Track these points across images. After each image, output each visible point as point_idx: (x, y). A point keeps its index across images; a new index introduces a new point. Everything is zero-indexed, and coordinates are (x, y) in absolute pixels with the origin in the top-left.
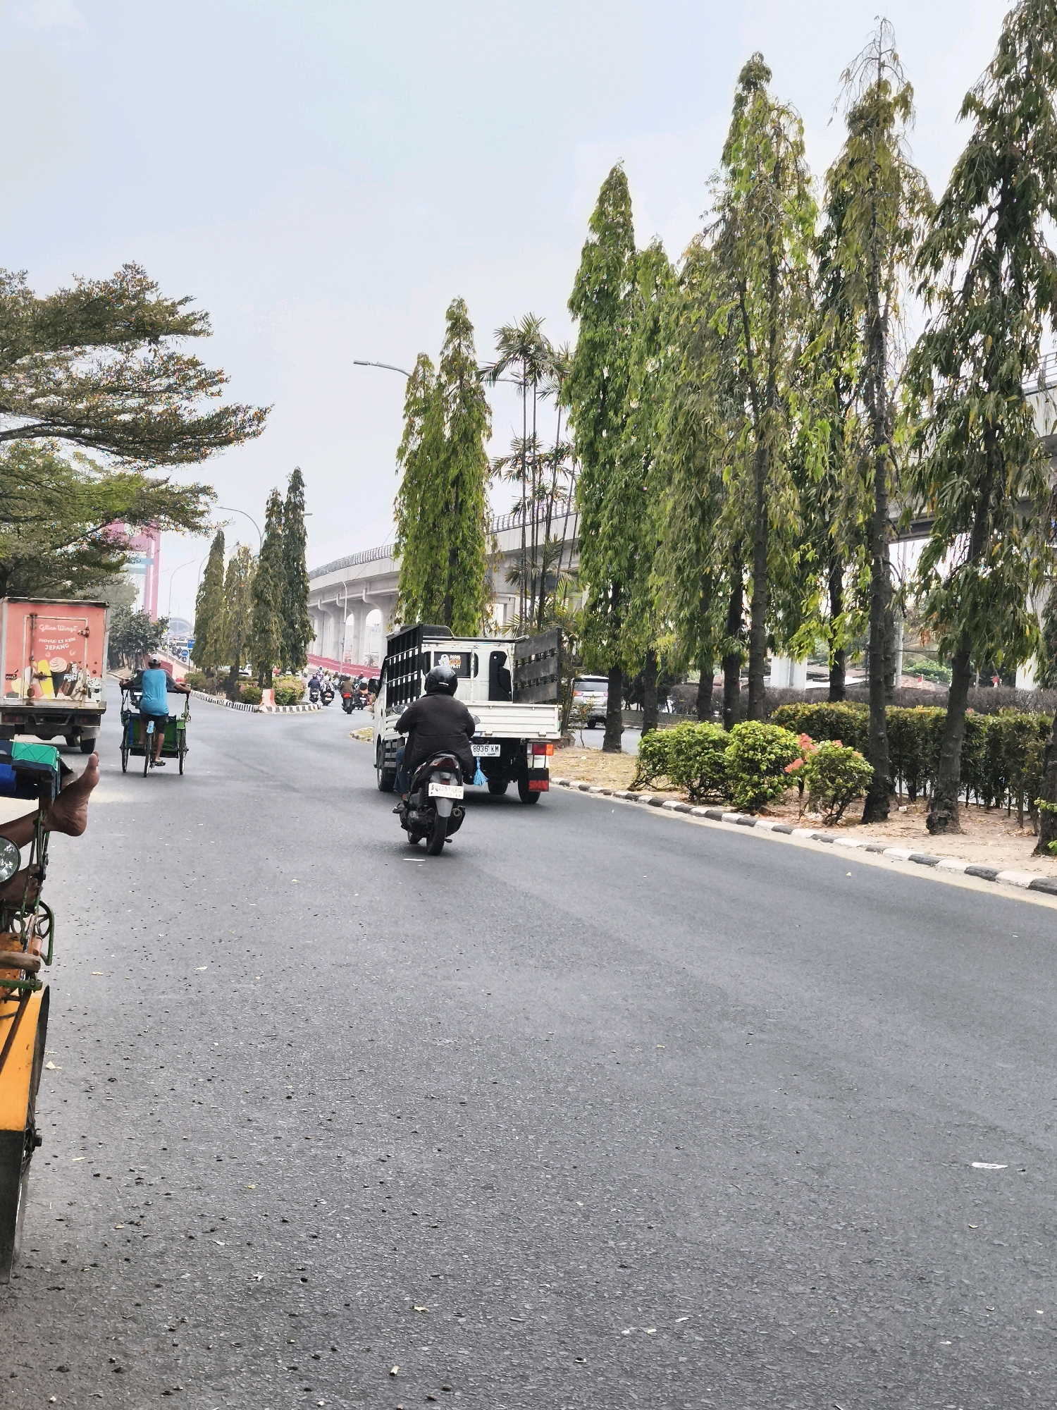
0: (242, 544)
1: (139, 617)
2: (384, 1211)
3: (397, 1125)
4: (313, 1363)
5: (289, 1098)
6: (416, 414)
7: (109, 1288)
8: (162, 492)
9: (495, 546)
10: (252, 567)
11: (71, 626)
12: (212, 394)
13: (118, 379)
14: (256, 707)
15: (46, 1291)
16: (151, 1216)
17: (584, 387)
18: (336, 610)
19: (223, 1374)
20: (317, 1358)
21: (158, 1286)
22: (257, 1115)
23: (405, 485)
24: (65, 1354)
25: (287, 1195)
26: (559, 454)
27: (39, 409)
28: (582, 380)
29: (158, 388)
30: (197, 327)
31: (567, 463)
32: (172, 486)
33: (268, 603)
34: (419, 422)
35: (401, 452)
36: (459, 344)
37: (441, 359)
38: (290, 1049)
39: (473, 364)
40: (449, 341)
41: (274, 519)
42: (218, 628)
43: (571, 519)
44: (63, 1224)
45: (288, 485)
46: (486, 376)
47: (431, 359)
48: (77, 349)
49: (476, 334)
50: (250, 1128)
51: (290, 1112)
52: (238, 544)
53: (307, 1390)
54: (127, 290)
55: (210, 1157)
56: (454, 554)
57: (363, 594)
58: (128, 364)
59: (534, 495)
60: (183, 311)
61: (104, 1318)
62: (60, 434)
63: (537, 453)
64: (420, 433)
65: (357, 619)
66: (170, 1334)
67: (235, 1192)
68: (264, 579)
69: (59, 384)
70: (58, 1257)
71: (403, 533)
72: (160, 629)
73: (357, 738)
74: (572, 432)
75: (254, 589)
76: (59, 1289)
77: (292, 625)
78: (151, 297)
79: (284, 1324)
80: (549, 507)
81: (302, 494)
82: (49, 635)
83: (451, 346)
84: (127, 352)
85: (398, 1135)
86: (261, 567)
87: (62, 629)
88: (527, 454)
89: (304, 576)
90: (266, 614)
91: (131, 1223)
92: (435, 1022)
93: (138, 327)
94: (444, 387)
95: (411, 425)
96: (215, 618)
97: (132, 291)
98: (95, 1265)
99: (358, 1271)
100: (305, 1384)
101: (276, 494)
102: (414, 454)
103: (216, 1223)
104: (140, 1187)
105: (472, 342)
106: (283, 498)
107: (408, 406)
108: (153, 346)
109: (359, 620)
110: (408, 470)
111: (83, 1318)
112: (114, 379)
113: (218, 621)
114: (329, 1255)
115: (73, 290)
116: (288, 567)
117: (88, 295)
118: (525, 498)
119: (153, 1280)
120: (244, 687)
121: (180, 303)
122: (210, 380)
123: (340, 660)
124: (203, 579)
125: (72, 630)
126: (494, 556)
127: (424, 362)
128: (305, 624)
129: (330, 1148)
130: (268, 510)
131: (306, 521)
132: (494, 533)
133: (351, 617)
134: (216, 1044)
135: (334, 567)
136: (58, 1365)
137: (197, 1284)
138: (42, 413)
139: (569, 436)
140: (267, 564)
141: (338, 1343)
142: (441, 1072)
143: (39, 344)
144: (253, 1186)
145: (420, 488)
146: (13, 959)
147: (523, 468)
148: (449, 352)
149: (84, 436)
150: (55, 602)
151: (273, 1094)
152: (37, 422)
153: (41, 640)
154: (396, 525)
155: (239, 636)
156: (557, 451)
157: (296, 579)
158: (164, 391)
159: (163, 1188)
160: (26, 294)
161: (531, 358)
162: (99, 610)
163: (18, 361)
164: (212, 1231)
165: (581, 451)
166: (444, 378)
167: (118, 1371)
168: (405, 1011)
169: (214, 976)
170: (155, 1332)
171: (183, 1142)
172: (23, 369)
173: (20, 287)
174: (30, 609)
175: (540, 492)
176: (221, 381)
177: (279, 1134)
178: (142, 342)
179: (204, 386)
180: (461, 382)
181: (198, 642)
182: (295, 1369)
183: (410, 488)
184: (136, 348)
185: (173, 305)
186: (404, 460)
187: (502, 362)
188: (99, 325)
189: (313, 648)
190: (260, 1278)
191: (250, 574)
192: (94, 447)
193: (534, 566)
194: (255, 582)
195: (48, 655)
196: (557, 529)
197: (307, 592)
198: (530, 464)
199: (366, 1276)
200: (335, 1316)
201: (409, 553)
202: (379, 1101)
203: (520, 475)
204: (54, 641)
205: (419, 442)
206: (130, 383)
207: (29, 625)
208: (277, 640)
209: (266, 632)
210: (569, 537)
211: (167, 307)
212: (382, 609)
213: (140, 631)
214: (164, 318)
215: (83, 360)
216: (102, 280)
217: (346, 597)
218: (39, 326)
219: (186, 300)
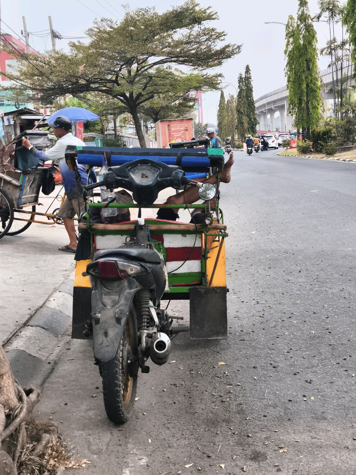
0: (231, 94)
1: (198, 124)
2: (349, 307)
3: (342, 278)
4: (344, 361)
5: (300, 272)
6: (290, 37)
7: (261, 339)
8: (205, 78)
9: (321, 81)
10: (235, 102)
11: (181, 127)
12: (222, 40)
13: (189, 39)
14: (242, 149)
15: (239, 341)
16: (266, 314)
17: (351, 17)
18: (264, 114)
19: (313, 367)
20: (345, 359)
21: (278, 338)
22: (291, 278)
23: (288, 63)
24: (253, 362)
25: (312, 304)
26: (344, 43)
27: (165, 52)
28: (350, 15)
29: (203, 40)
30: (214, 17)
31: (347, 46)
32: (208, 76)
33: (242, 113)
34: (291, 40)
35: (286, 52)
36: (303, 10)
37: (297, 15)
38: (294, 256)
39: (309, 16)
40: (300, 9)
41: (241, 83)
42: (226, 124)
43: (350, 67)
44: (237, 318)
45: (245, 71)
46: (315, 20)
47: (293, 17)
48: (174, 30)
49: (309, 5)
50: (290, 283)
51: (302, 277)
52: (229, 94)
53: (346, 371)
54: (189, 7)
55: (279, 293)
56: (308, 86)
57: (273, 107)
58: (192, 33)
59: (336, 60)
60: (208, 12)
61: (263, 349)
62: (171, 61)
63: (335, 45)
64: (292, 44)
65: (271, 116)
66: (288, 354)
67: (293, 304)
68: (240, 105)
69: (169, 43)
70: (239, 329)
71: (289, 81)
72: (205, 127)
73: (279, 155)
74: (348, 34)
75: (237, 109)
76: (244, 340)
77: (250, 119)
78: (197, 9)
79: (329, 348)
80: (342, 64)
81: (250, 74)
82: (175, 131)
83: (301, 10)
84: (191, 28)
85: (344, 281)
86: (238, 101)
87: (178, 129)
88: (332, 45)
89: (253, 102)
90: (242, 117)
91: (260, 317)
92: (343, 243)
93: (193, 20)
94: (299, 25)
95: (288, 41)
96: (224, 121)
97: (191, 7)
98: (253, 332)
99: (348, 328)
100: (345, 369)
101: (241, 75)
102: (290, 52)
103: (290, 315)
104: (259, 305)
105: (308, 8)
106: (243, 76)
107: (287, 35)
108: (199, 26)
109: (272, 116)
110: (289, 58)
111: (255, 350)
112: (188, 39)
113: (225, 122)
114: (335, 323)
115: (171, 10)
116: (248, 100)
117: (176, 11)
118: (332, 61)
119: (275, 335)
120: (237, 143)
121: (207, 9)
122: (219, 36)
123: (267, 131)
124: (218, 108)
125: (182, 129)
126: (321, 86)
127: (291, 18)
128: (255, 119)
129: (321, 287)
130: (239, 81)
131: (252, 83)
132: (321, 77)
133: (269, 115)
134: (268, 256)
135: (261, 99)
136: (253, 366)
137: (291, 336)
138: (166, 54)
139: (347, 36)
140: (240, 100)
141: (351, 354)
142: (351, 259)
143: (162, 30)
144: (299, 302)
145: (293, 63)
146: (217, 226)
147: (331, 51)
148: (300, 13)
149: (180, 61)
150: (175, 120)
151: (293, 271)
152: (164, 58)
153: (172, 134)
154: (286, 78)
155: (233, 126)
156: (343, 42)
157: (251, 104)
158: (205, 41)
159: (267, 304)
160: (155, 14)
161: (331, 10)
162: (190, 121)
163: (155, 38)
164: (290, 318)
165: (352, 41)
166: (299, 23)
167: (274, 367)
168: (330, 240)
169: (259, 234)
170: (282, 353)
171: (268, 289)
172: (157, 40)
173: (154, 12)
174: (167, 123)
175: (338, 59)
176: (224, 35)
177: (301, 284)
178: (195, 25)
179: (219, 38)
180: (305, 23)
181: (219, 130)
182: (339, 363)
183: (289, 64)
184: (193, 27)
185: (205, 10)
186: (287, 55)
187: (321, 12)
188: (181, 21)
189: (258, 128)
190: (313, 333)
191: (235, 104)
192: (184, 64)
193: (337, 86)
194: (237, 106)
195: (175, 138)
196: (345, 71)
197: (255, 108)
198: (333, 49)
199: (352, 330)
200: (346, 344)
201: (291, 88)
202: (333, 270)
203: (330, 53)
204: (177, 133)
205: (292, 47)
206: (193, 39)
207: (168, 129)
208: (246, 125)
209: (242, 123)
210: (349, 74)
211: (203, 11)
212: (279, 111)
213: (199, 129)
214: (202, 15)
215: (176, 34)
216: (180, 5)
217: (267, 108)
218: (161, 24)
219: (209, 7)
